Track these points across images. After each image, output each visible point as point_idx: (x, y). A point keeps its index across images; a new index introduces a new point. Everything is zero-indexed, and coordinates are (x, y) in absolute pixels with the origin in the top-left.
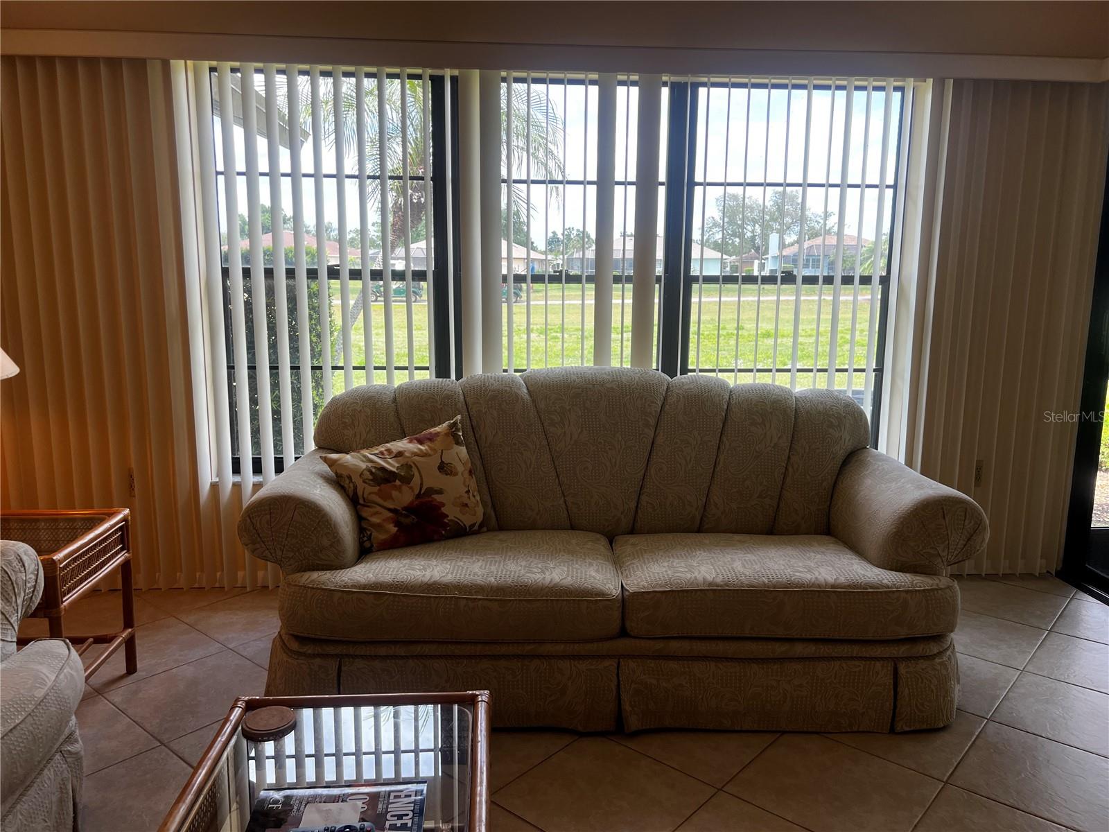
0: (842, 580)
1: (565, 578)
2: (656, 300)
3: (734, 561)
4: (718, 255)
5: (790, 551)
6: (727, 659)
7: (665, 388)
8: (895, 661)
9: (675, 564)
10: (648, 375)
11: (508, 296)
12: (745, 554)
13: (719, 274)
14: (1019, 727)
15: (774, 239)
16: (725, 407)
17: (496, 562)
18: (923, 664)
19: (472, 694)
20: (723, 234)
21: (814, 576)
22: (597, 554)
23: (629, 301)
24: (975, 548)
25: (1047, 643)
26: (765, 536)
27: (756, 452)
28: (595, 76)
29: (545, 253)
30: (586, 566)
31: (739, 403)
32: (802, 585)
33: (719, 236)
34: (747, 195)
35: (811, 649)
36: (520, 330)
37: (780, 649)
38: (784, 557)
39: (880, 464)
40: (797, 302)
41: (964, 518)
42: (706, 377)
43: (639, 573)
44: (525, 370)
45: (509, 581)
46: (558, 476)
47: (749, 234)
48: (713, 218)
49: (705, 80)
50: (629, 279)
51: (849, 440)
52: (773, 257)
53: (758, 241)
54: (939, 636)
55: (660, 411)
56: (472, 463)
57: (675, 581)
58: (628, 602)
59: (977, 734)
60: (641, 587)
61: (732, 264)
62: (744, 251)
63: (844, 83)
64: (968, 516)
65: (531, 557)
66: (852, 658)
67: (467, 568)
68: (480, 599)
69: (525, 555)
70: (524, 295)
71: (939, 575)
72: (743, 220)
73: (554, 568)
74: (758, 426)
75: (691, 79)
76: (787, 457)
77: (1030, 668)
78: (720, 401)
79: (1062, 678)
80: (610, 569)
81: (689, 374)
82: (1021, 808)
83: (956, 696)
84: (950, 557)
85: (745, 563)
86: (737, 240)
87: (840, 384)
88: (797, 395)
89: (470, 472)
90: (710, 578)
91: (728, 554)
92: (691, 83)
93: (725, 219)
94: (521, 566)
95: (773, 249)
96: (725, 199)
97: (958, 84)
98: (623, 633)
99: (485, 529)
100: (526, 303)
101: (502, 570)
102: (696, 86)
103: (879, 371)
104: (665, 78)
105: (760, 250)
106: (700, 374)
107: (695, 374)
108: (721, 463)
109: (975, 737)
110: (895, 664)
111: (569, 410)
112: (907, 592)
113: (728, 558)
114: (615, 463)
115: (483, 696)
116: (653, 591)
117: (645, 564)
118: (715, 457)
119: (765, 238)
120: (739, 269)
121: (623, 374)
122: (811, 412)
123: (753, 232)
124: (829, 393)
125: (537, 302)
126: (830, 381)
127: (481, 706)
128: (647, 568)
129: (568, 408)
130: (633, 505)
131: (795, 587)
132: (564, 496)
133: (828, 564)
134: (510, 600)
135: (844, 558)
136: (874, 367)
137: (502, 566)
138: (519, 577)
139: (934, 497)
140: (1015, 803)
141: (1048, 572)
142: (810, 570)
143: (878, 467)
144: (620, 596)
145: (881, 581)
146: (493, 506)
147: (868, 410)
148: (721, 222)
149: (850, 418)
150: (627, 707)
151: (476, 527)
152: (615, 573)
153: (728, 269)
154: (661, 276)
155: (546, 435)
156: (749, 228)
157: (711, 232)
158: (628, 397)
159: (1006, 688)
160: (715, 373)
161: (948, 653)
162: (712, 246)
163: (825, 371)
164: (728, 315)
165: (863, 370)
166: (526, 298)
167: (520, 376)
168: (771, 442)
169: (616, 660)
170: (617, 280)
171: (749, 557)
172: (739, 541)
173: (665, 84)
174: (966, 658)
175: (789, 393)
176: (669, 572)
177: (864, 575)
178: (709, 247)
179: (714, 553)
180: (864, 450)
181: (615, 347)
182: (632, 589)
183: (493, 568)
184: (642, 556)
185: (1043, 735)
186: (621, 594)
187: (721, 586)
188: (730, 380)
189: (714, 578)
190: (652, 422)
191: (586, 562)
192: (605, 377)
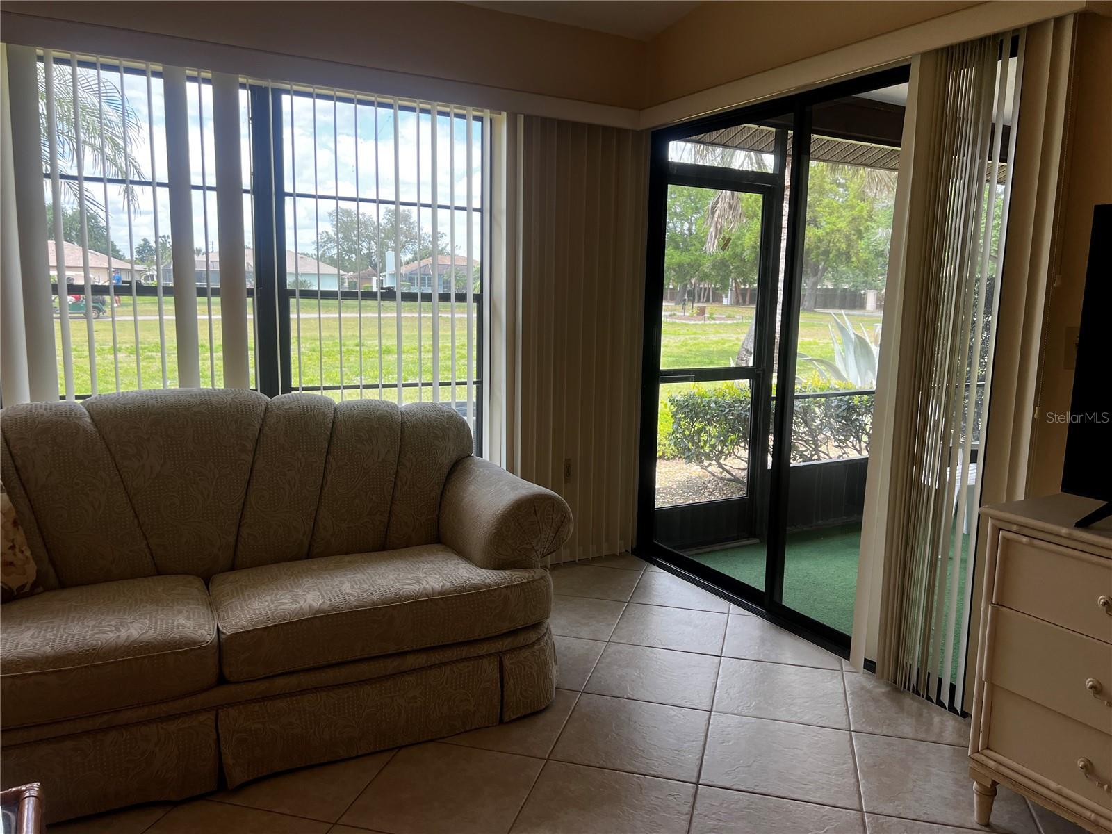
0: (449, 585)
1: (146, 632)
2: (250, 316)
3: (342, 583)
4: (335, 271)
5: (400, 565)
6: (338, 686)
7: (263, 409)
8: (501, 654)
9: (278, 596)
10: (243, 395)
11: (87, 311)
12: (354, 574)
13: (337, 289)
14: (606, 693)
15: (390, 256)
16: (330, 425)
17: (53, 627)
18: (525, 653)
19: (17, 791)
20: (338, 249)
21: (422, 587)
22: (188, 599)
23: (217, 317)
24: (563, 538)
25: (627, 613)
26: (376, 553)
27: (365, 469)
28: (159, 68)
29: (131, 262)
30: (173, 614)
31: (344, 420)
32: (411, 597)
33: (334, 251)
34: (360, 212)
35: (421, 660)
36: (103, 350)
37: (392, 665)
38: (393, 572)
39: (481, 470)
40: (399, 318)
41: (552, 513)
42: (308, 395)
43: (237, 612)
44: (90, 396)
45: (71, 646)
46: (136, 516)
47: (365, 251)
48: (327, 232)
49: (287, 87)
50: (215, 292)
51: (454, 450)
52: (390, 274)
53: (375, 258)
54: (537, 624)
55: (259, 434)
56: (17, 512)
57: (279, 615)
58: (224, 646)
59: (573, 707)
60: (241, 627)
61: (350, 280)
62: (361, 268)
63: (428, 107)
64: (555, 512)
65: (102, 614)
66: (462, 660)
67: (13, 640)
68: (31, 675)
69: (94, 612)
70: (107, 309)
71: (535, 567)
72: (358, 235)
73: (132, 622)
74: (365, 443)
75: (271, 84)
76: (395, 471)
77: (614, 638)
78: (324, 419)
79: (638, 642)
80: (203, 613)
81: (293, 392)
82: (608, 767)
83: (554, 676)
84: (543, 549)
85: (354, 584)
86: (354, 256)
87: (445, 397)
88: (403, 410)
89: (15, 523)
90: (316, 605)
91: (336, 577)
92: (272, 89)
93: (340, 235)
94: (88, 626)
95: (390, 267)
96: (337, 214)
97: (528, 119)
98: (222, 680)
99: (41, 589)
100: (111, 319)
101: (62, 636)
102: (277, 94)
103: (479, 383)
104: (242, 80)
105: (378, 268)
106: (303, 392)
107: (298, 392)
108: (328, 484)
109: (571, 711)
110: (501, 658)
111: (148, 439)
112: (507, 588)
113: (337, 581)
114: (208, 495)
115: (31, 791)
116: (254, 630)
117: (245, 601)
118: (321, 478)
119: (382, 255)
120: (358, 285)
121: (213, 397)
122: (416, 425)
123: (369, 248)
124: (434, 406)
125: (125, 317)
126: (435, 394)
127: (28, 803)
128: (247, 606)
129: (146, 438)
130: (232, 539)
131: (404, 601)
132: (146, 538)
133: (435, 572)
134: (74, 669)
135: (451, 564)
136: (475, 380)
137: (61, 630)
138: (85, 639)
139: (527, 496)
140: (604, 763)
141: (626, 551)
142: (418, 581)
143: (480, 473)
144: (216, 640)
145: (484, 581)
146: (51, 561)
147: (471, 420)
148: (336, 237)
149: (454, 429)
150: (229, 760)
151: (27, 589)
152: (210, 615)
153: (346, 285)
154: (253, 289)
155: (118, 470)
156: (364, 244)
157: (326, 247)
158: (220, 421)
159: (595, 660)
160: (320, 391)
161: (546, 638)
162: (328, 261)
163: (430, 385)
164: (330, 332)
165: (465, 383)
166: (110, 313)
167: (82, 404)
168: (378, 458)
169: (215, 712)
170: (202, 292)
171: (360, 576)
172: (349, 562)
173: (243, 86)
174: (564, 640)
175: (395, 407)
176: (272, 606)
177: (469, 578)
178: (324, 262)
179: (322, 578)
180: (469, 458)
181: (204, 365)
182: (230, 631)
183: (50, 635)
184: (242, 593)
185: (625, 697)
186: (216, 639)
187: (328, 611)
188: (336, 397)
189: (321, 604)
190: (250, 446)
191: (174, 610)
192: (191, 399)
